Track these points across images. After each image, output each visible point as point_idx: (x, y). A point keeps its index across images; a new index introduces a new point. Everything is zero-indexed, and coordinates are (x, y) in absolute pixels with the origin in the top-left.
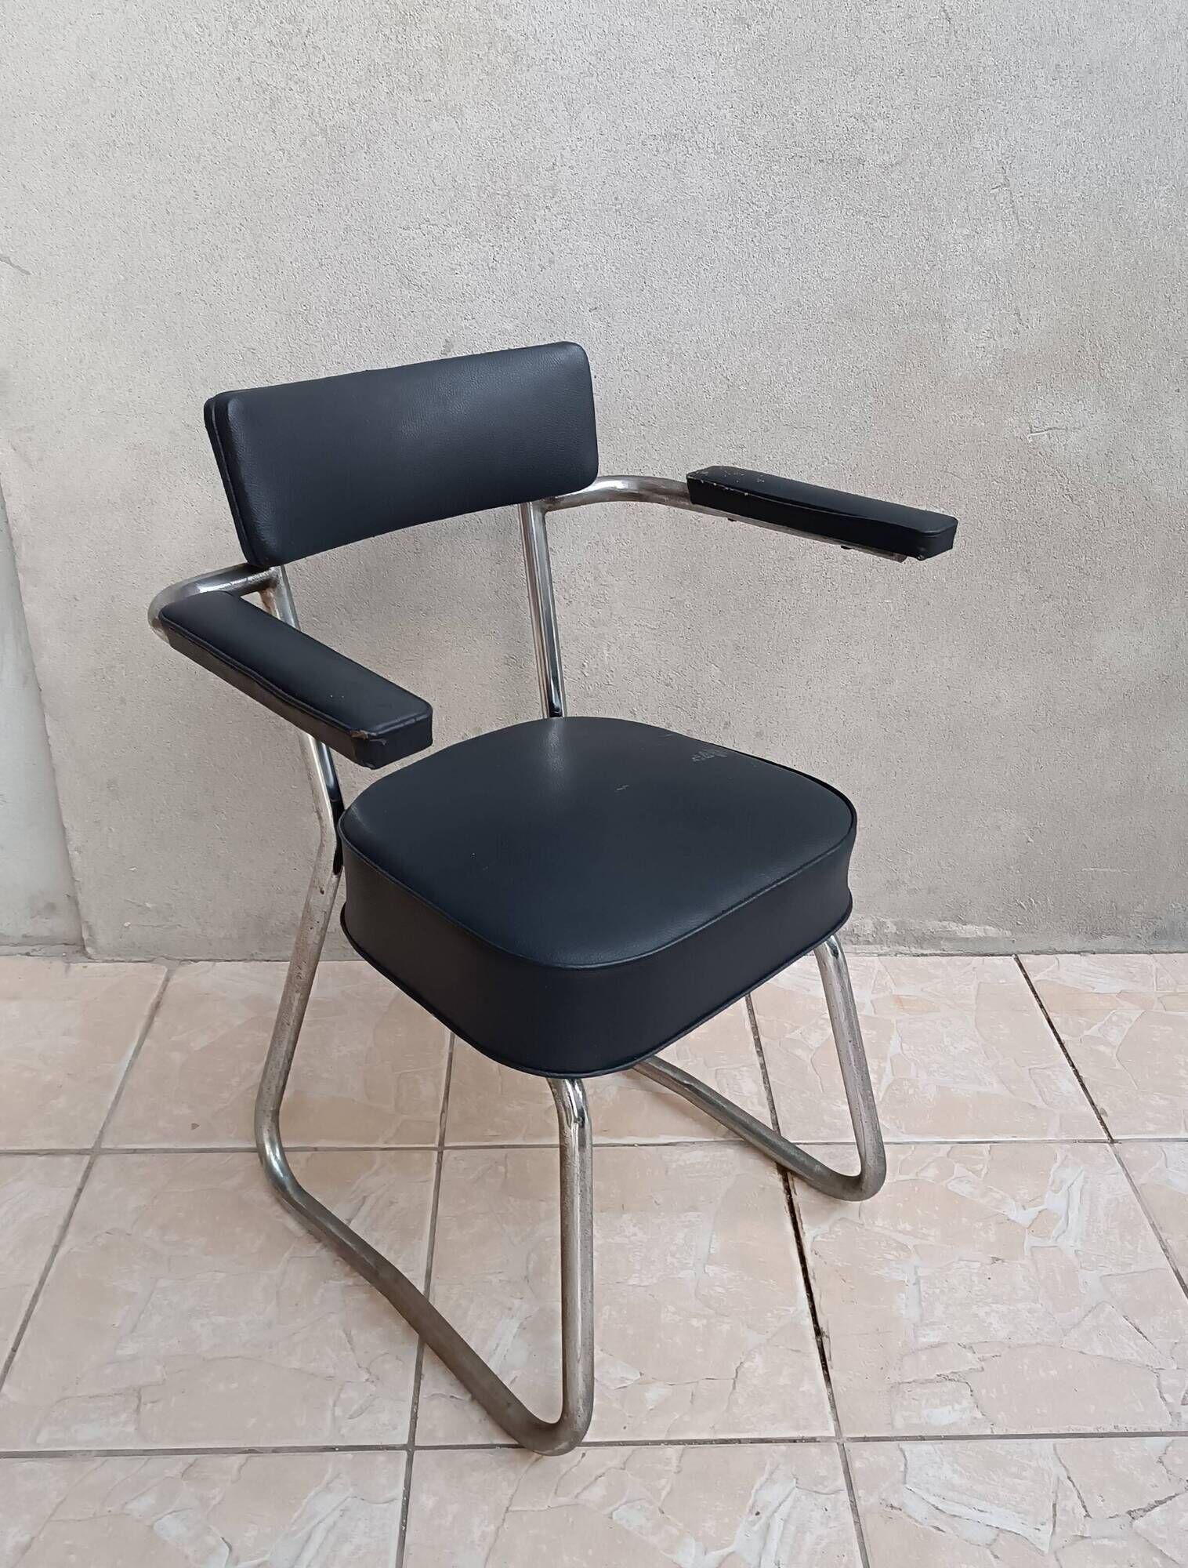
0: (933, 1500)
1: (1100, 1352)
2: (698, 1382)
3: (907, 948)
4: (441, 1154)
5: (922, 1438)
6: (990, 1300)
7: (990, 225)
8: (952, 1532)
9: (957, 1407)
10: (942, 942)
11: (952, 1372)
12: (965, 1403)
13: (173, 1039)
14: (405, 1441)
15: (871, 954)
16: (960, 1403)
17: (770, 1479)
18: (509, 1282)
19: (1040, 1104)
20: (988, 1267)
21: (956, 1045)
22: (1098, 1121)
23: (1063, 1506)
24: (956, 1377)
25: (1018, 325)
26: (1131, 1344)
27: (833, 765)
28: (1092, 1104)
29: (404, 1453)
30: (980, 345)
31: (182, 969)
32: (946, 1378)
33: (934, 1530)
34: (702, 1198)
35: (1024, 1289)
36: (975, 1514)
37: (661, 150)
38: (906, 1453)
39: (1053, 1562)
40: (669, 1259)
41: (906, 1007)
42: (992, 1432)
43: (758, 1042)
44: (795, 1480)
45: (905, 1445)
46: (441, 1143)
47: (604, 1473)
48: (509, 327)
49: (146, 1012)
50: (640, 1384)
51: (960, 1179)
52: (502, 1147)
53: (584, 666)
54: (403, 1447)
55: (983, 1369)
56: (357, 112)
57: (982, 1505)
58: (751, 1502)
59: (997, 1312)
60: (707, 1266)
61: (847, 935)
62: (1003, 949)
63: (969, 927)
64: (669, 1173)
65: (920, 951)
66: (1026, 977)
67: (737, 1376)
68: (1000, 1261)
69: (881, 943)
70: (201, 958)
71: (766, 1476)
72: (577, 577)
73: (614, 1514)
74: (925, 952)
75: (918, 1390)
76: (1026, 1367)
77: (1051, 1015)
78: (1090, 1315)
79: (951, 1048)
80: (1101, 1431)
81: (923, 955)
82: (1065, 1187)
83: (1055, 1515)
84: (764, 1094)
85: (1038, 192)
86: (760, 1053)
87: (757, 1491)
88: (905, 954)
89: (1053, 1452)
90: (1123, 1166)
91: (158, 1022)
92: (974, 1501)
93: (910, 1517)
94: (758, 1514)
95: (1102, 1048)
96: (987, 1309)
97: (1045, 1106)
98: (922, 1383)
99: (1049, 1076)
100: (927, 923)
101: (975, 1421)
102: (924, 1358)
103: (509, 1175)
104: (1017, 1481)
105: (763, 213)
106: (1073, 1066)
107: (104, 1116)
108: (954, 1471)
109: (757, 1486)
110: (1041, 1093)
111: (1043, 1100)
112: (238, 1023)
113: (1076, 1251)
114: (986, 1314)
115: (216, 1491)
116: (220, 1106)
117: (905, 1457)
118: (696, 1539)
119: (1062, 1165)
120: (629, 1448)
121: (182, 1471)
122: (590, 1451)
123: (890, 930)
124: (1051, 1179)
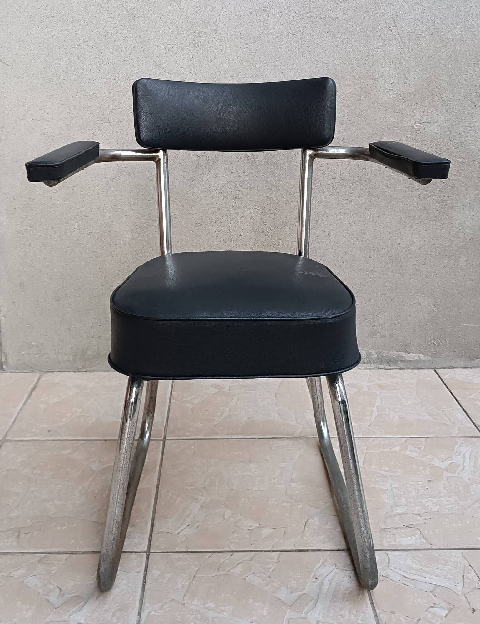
0: (404, 574)
2: (287, 527)
3: (383, 366)
4: (164, 442)
5: (397, 550)
6: (428, 497)
8: (412, 586)
9: (413, 537)
10: (399, 363)
11: (411, 524)
12: (417, 536)
13: (41, 399)
14: (146, 550)
15: (366, 368)
16: (415, 536)
17: (323, 565)
18: (196, 489)
19: (448, 423)
20: (426, 484)
21: (407, 402)
22: (476, 429)
23: (467, 576)
24: (413, 526)
28: (473, 423)
29: (145, 555)
31: (46, 375)
32: (408, 527)
33: (404, 585)
34: (288, 458)
35: (444, 492)
36: (424, 579)
38: (389, 555)
39: (463, 598)
40: (273, 481)
41: (383, 388)
42: (431, 548)
44: (335, 566)
45: (388, 552)
46: (164, 438)
47: (241, 562)
49: (29, 390)
50: (259, 528)
51: (411, 451)
52: (193, 439)
53: (230, 227)
54: (144, 552)
55: (425, 523)
57: (428, 576)
58: (313, 574)
59: (431, 501)
60: (291, 483)
62: (428, 366)
63: (411, 355)
64: (272, 449)
65: (389, 367)
66: (440, 377)
67: (305, 525)
68: (432, 482)
69: (371, 364)
70: (54, 371)
71: (321, 563)
72: (226, 187)
73: (247, 578)
74: (391, 368)
75: (394, 531)
76: (447, 522)
77: (452, 391)
78: (477, 502)
79: (406, 403)
81: (390, 369)
82: (462, 454)
87: (316, 569)
88: (382, 369)
89: (461, 555)
91: (34, 393)
92: (423, 574)
93: (392, 580)
94: (317, 578)
95: (475, 403)
96: (427, 500)
97: (451, 424)
98: (396, 528)
99: (452, 413)
100: (391, 353)
101: (422, 543)
102: (396, 518)
103: (196, 449)
104: (444, 566)
106: (463, 409)
107: (8, 427)
108: (413, 562)
109: (316, 567)
110: (449, 419)
111: (450, 422)
112: (71, 394)
113: (468, 478)
114: (426, 502)
115: (54, 568)
116: (62, 424)
117: (389, 557)
118: (287, 588)
119: (460, 446)
120: (253, 553)
121: (38, 560)
122: (234, 554)
123: (374, 356)
124: (455, 451)
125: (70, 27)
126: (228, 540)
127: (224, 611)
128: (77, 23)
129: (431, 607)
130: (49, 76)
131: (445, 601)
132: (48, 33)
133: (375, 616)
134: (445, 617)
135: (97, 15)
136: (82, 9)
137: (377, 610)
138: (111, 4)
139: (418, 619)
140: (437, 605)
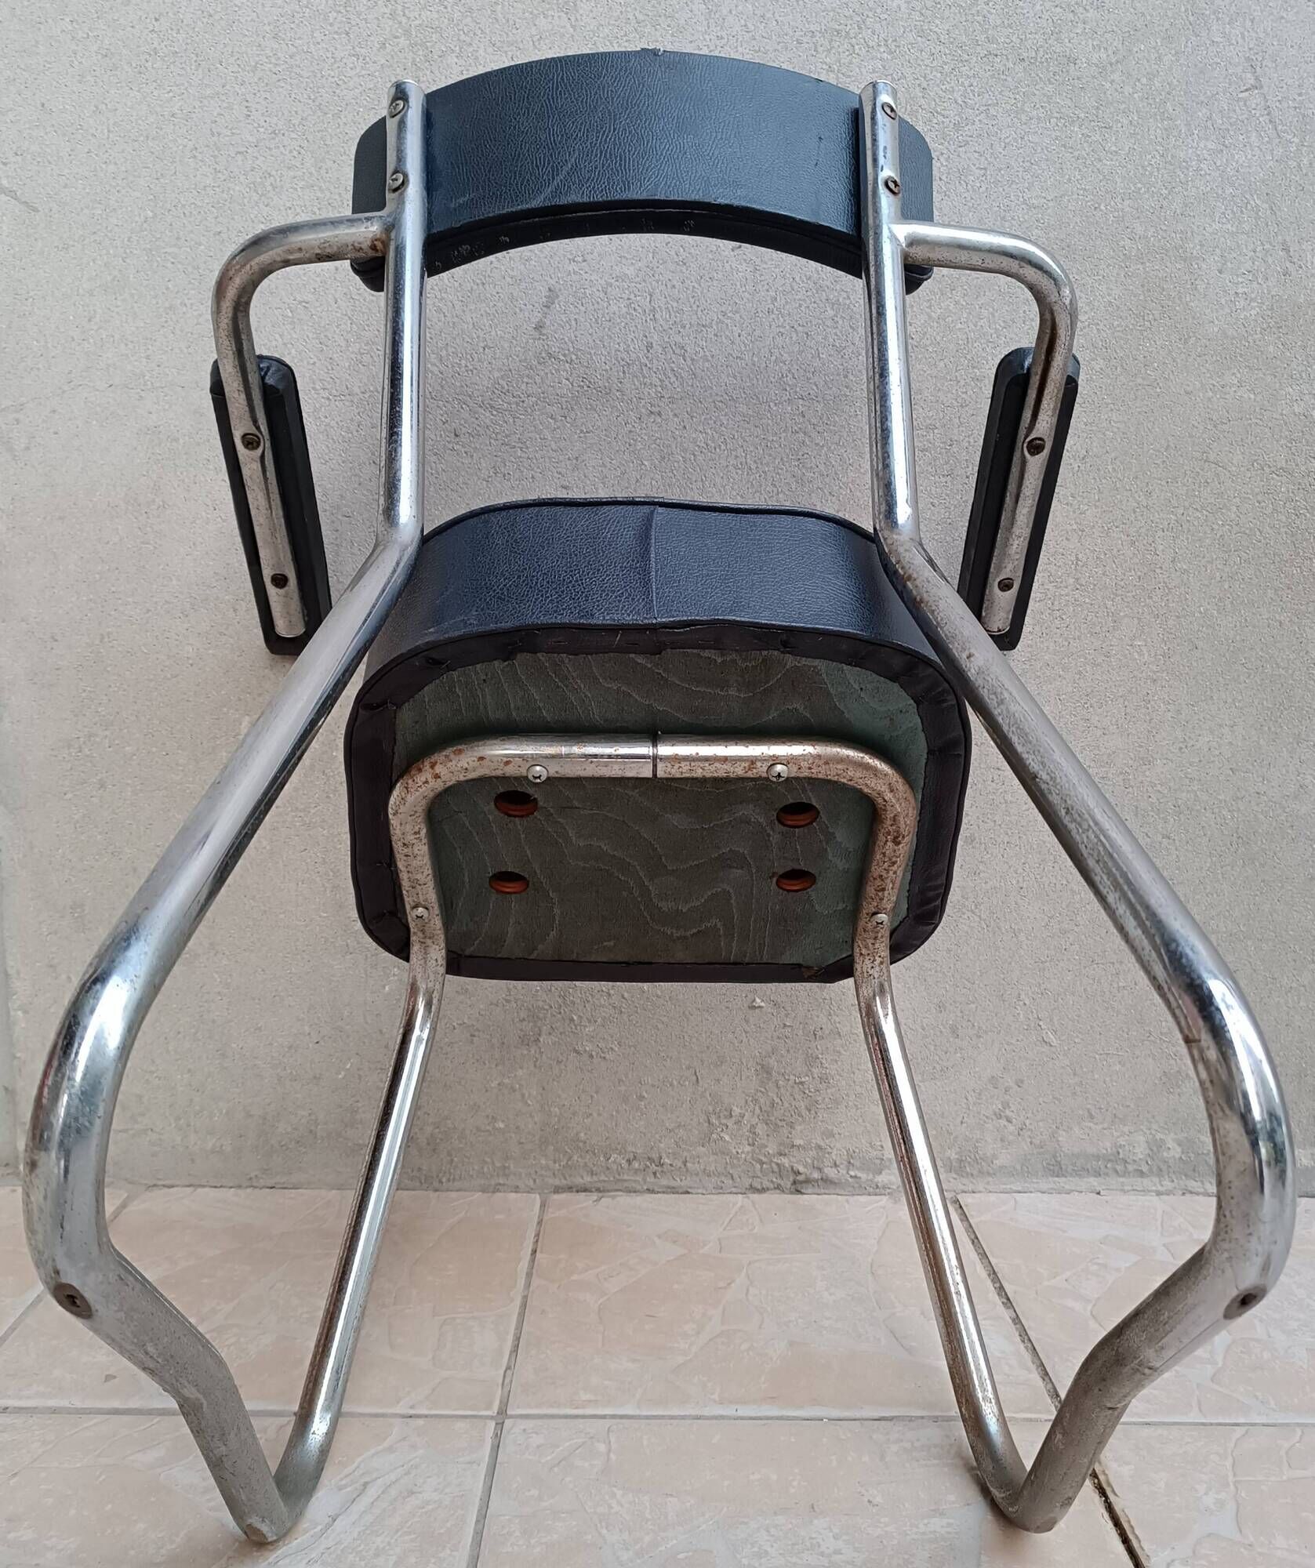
3: (1199, 1184)
4: (500, 1425)
7: (1241, 137)
15: (1145, 1191)
25: (1288, 264)
30: (1240, 291)
31: (148, 1195)
37: (820, 49)
43: (1001, 1290)
46: (502, 1412)
48: (630, 271)
52: (604, 1417)
56: (449, 9)
61: (1110, 1160)
69: (1160, 1173)
70: (180, 1184)
84: (1027, 1357)
85: (1300, 95)
86: (1008, 1303)
88: (1198, 1194)
103: (612, 1456)
105: (952, 125)
123: (1172, 1153)
125: (228, 87)
128: (252, 74)
130: (163, 244)
132: (160, 106)
135: (312, 48)
136: (267, 28)
138: (359, 14)
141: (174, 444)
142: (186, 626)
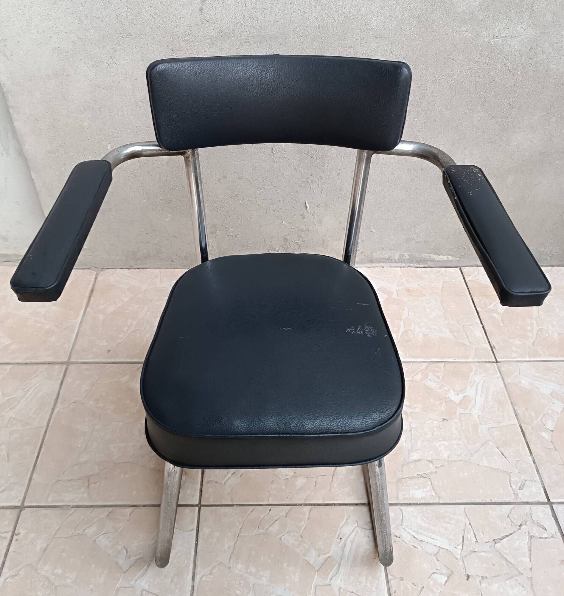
0: (414, 534)
1: (486, 465)
2: (318, 477)
3: (413, 265)
5: (410, 504)
6: (441, 439)
8: (420, 548)
9: (425, 490)
10: (428, 262)
11: (424, 473)
12: (428, 487)
13: (99, 308)
14: (197, 503)
15: (397, 267)
16: (426, 488)
17: (346, 523)
19: (466, 342)
20: (441, 423)
21: (432, 313)
22: (491, 351)
23: (466, 537)
24: (425, 476)
26: (500, 460)
27: (386, 191)
28: (489, 342)
29: (197, 509)
31: (102, 273)
32: (421, 476)
33: (413, 548)
35: (455, 434)
36: (430, 540)
38: (403, 512)
39: (461, 563)
41: (411, 294)
42: (439, 501)
44: (356, 523)
45: (403, 508)
47: (278, 519)
49: (87, 294)
50: (294, 477)
51: (431, 380)
54: (196, 505)
55: (436, 472)
57: (434, 536)
58: (338, 533)
59: (444, 445)
62: (455, 265)
63: (441, 256)
65: (418, 266)
66: (464, 278)
67: (334, 474)
68: (446, 421)
69: (402, 262)
70: (109, 267)
71: (345, 520)
73: (282, 538)
74: (420, 266)
75: (409, 482)
76: (454, 471)
77: (474, 298)
78: (483, 447)
79: (430, 314)
80: (484, 502)
82: (475, 385)
83: (463, 541)
87: (341, 528)
88: (412, 267)
89: (464, 510)
90: (501, 374)
91: (92, 299)
92: (430, 534)
93: (403, 541)
94: (341, 539)
95: (495, 315)
96: (440, 443)
97: (469, 344)
98: (411, 478)
99: (472, 329)
100: (423, 255)
101: (432, 496)
102: (412, 466)
104: (448, 525)
106: (482, 324)
107: (71, 346)
108: (422, 520)
109: (341, 526)
110: (468, 337)
111: (468, 341)
112: (126, 299)
113: (478, 416)
114: (439, 446)
115: (121, 524)
116: (120, 341)
117: (402, 513)
118: (315, 550)
119: (475, 374)
120: (289, 507)
121: (107, 515)
122: (273, 508)
123: (406, 257)
124: (469, 381)
126: (267, 491)
127: (263, 576)
129: (434, 573)
131: (445, 566)
133: (386, 581)
134: (444, 585)
137: (389, 576)
139: (422, 586)
140: (439, 571)
141: (67, 53)
142: (83, 116)
